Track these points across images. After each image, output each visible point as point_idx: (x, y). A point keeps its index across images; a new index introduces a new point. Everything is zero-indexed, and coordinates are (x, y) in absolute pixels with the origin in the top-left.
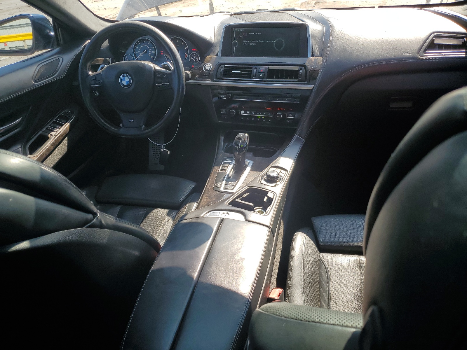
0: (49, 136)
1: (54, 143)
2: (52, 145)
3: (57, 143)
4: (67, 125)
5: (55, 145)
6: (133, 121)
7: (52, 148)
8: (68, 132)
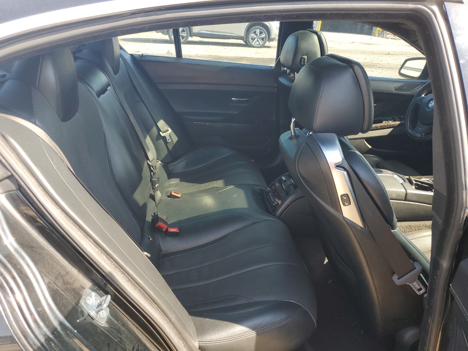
0: (384, 122)
1: (382, 126)
2: (380, 126)
3: (384, 127)
4: (398, 123)
5: (382, 128)
6: (420, 128)
7: (379, 128)
8: (395, 126)
